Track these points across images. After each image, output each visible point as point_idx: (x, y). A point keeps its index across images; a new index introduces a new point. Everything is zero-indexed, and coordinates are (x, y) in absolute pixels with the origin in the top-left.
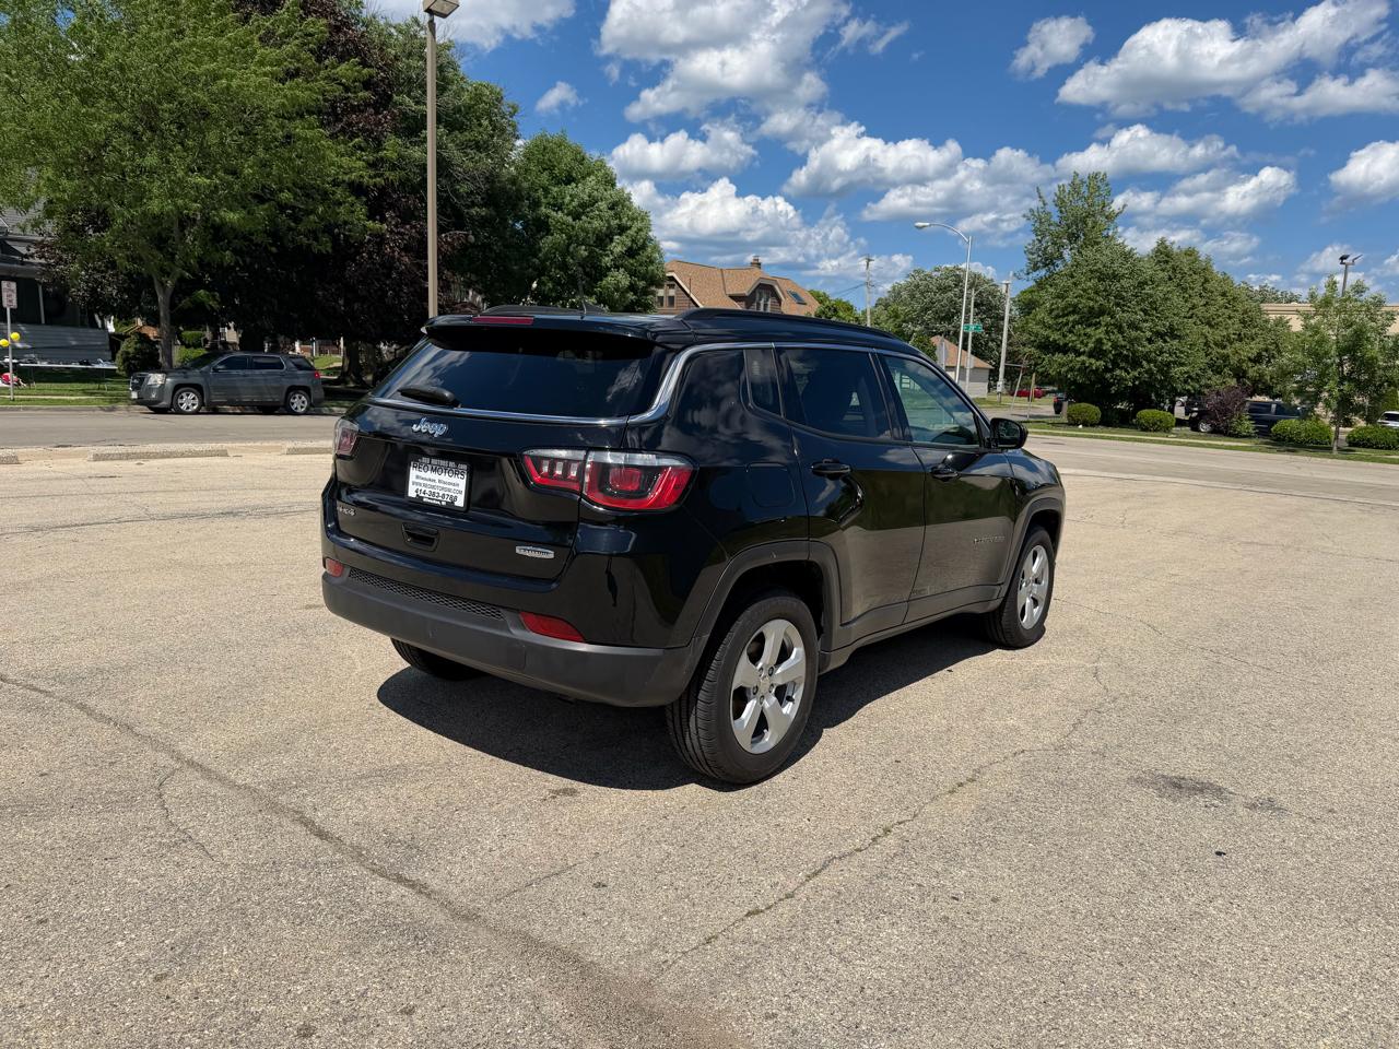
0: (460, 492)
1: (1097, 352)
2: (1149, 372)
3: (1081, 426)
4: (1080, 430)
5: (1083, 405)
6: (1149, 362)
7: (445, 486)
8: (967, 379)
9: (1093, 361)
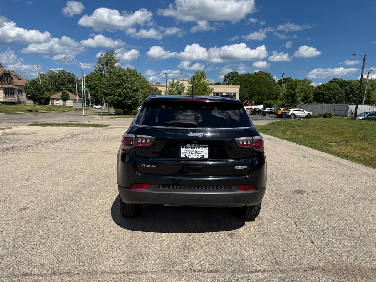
0: (206, 153)
1: (120, 95)
2: (133, 100)
3: (119, 115)
4: (119, 116)
5: (119, 109)
6: (133, 98)
7: (199, 152)
8: (78, 103)
9: (119, 97)
